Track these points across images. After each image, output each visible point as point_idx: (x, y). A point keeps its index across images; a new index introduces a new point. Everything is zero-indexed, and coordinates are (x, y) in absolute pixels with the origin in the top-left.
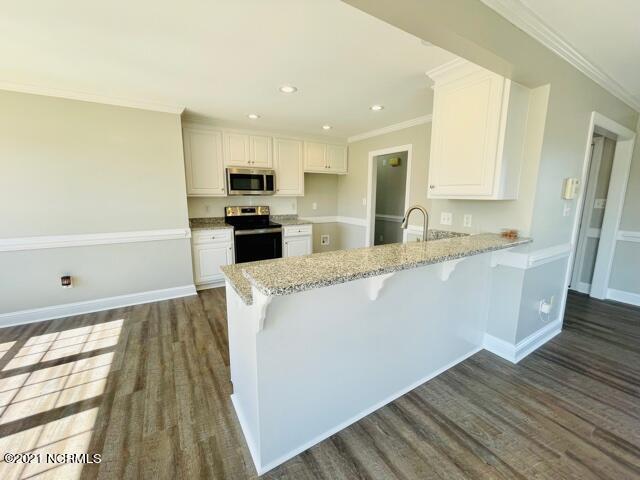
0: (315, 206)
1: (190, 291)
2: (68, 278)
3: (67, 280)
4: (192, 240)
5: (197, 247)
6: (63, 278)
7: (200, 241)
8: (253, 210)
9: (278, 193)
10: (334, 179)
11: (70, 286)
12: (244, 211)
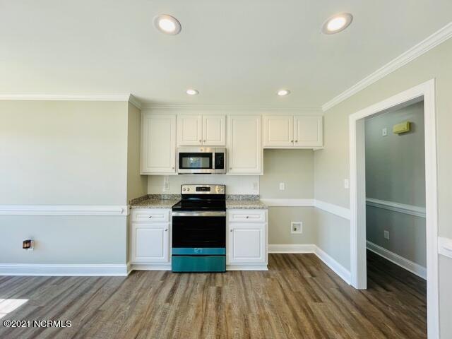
0: (282, 186)
1: (121, 271)
2: (28, 242)
3: (28, 244)
4: (129, 217)
5: (134, 226)
6: (25, 242)
7: (137, 220)
8: (208, 189)
9: (230, 171)
10: (309, 155)
11: (29, 249)
12: (198, 189)
